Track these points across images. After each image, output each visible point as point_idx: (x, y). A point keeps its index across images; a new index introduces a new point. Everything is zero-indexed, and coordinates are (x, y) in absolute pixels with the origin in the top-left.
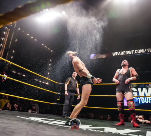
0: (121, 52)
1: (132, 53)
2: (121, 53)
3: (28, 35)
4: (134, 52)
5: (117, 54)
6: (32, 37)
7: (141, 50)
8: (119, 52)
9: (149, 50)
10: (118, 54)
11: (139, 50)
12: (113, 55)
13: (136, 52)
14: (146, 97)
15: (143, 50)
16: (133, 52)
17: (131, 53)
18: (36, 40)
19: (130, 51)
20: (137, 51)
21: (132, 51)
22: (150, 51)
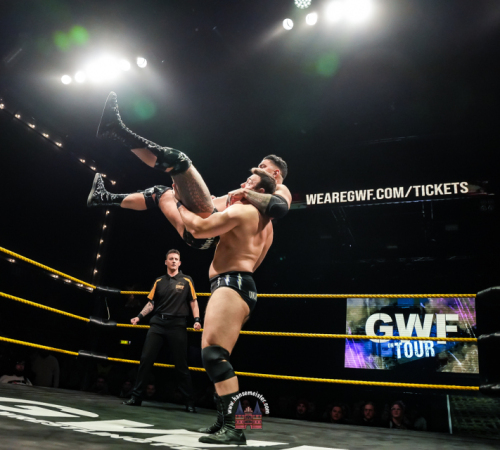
0: (334, 194)
1: (369, 198)
2: (334, 197)
3: (33, 126)
4: (375, 195)
5: (319, 199)
6: (47, 136)
7: (395, 189)
8: (328, 195)
9: (420, 189)
10: (323, 200)
11: (390, 190)
12: (309, 203)
13: (381, 194)
14: (418, 340)
15: (401, 189)
16: (369, 195)
17: (363, 199)
18: (60, 145)
19: (361, 192)
20: (383, 193)
21: (369, 191)
22: (423, 194)
